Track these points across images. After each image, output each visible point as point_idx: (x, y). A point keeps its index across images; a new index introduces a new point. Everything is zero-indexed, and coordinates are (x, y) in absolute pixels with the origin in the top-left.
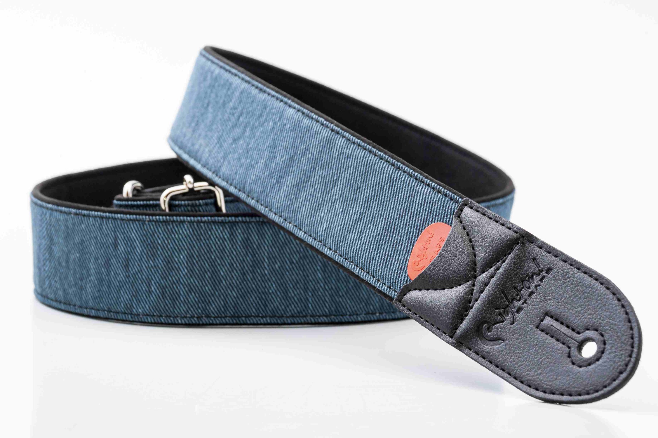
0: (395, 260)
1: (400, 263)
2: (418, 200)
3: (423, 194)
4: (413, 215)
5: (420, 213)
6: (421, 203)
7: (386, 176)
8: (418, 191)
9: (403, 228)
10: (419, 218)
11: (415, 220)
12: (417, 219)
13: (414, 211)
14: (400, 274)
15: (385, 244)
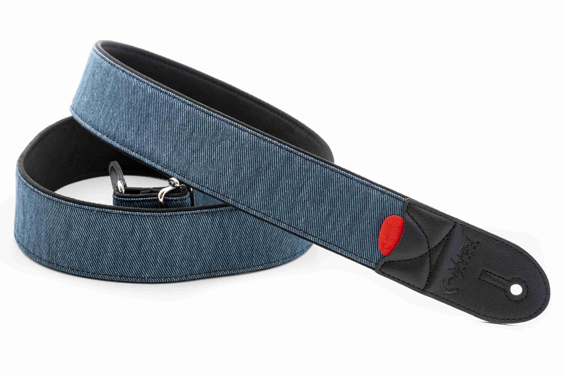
0: (367, 242)
1: (371, 244)
2: (372, 200)
3: (375, 196)
4: (371, 210)
5: (375, 209)
6: (375, 202)
7: (342, 184)
8: (370, 194)
9: (365, 219)
10: (376, 212)
11: (373, 214)
12: (375, 213)
13: (371, 208)
14: (374, 252)
15: (355, 231)
